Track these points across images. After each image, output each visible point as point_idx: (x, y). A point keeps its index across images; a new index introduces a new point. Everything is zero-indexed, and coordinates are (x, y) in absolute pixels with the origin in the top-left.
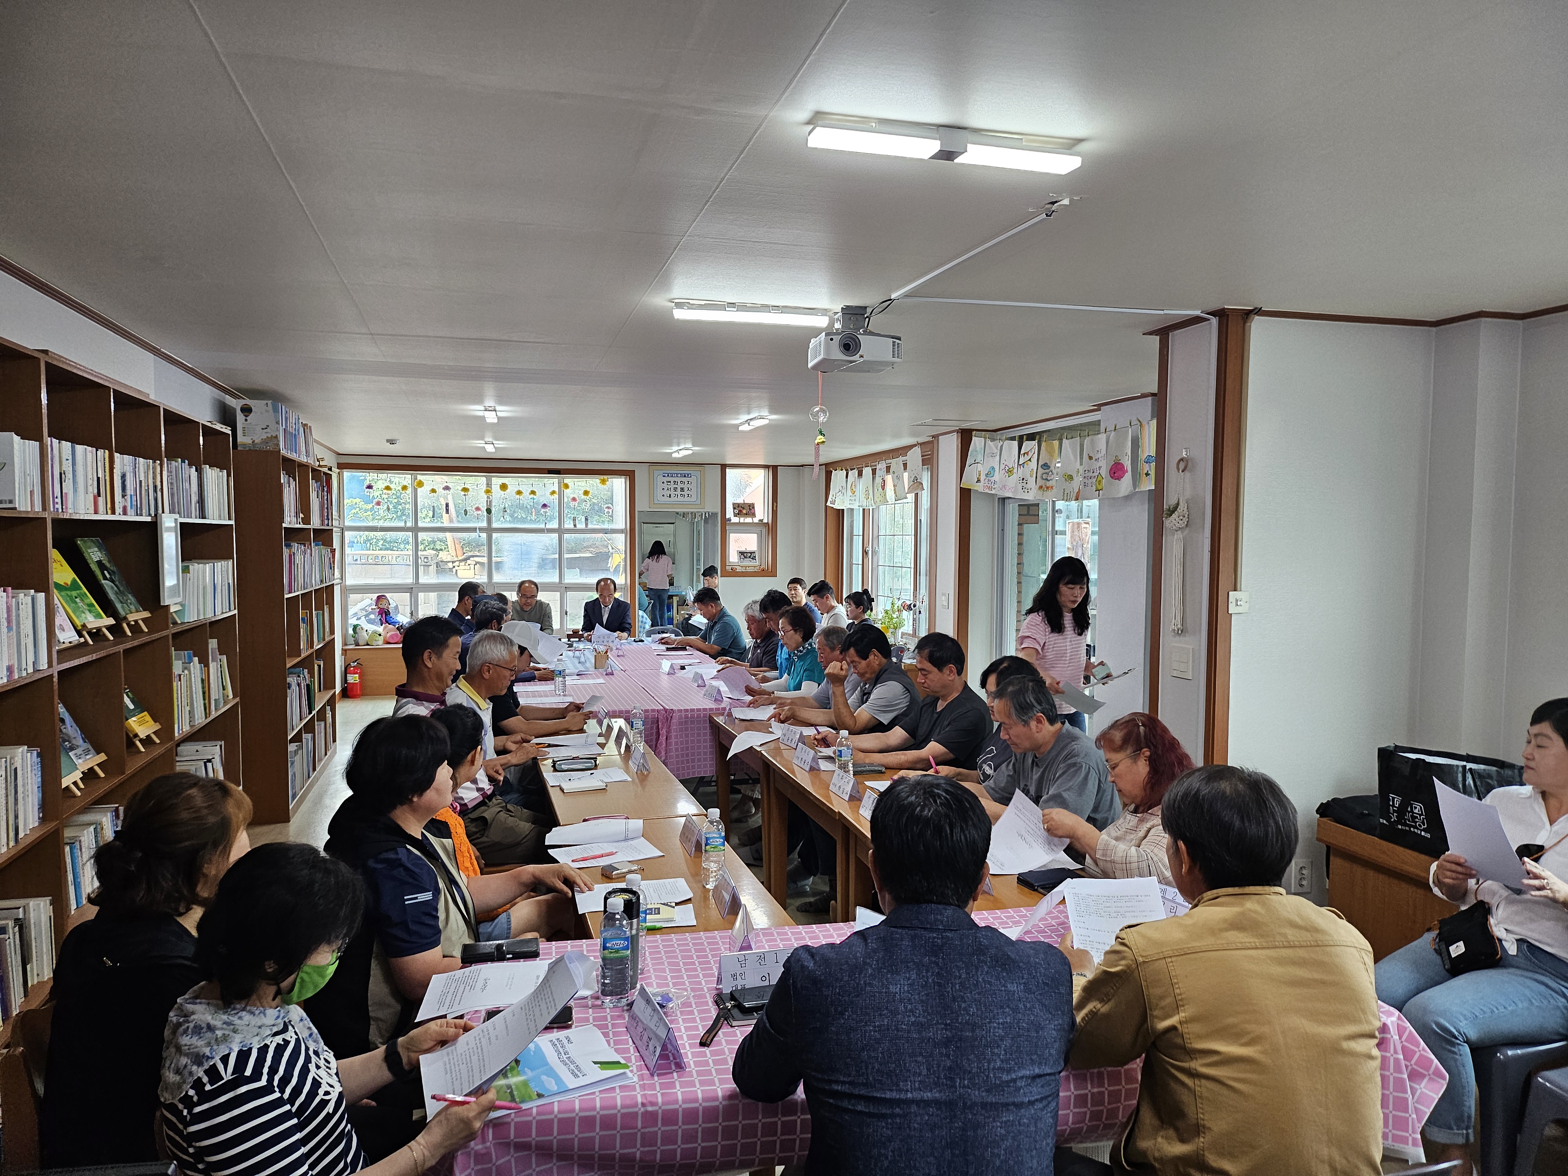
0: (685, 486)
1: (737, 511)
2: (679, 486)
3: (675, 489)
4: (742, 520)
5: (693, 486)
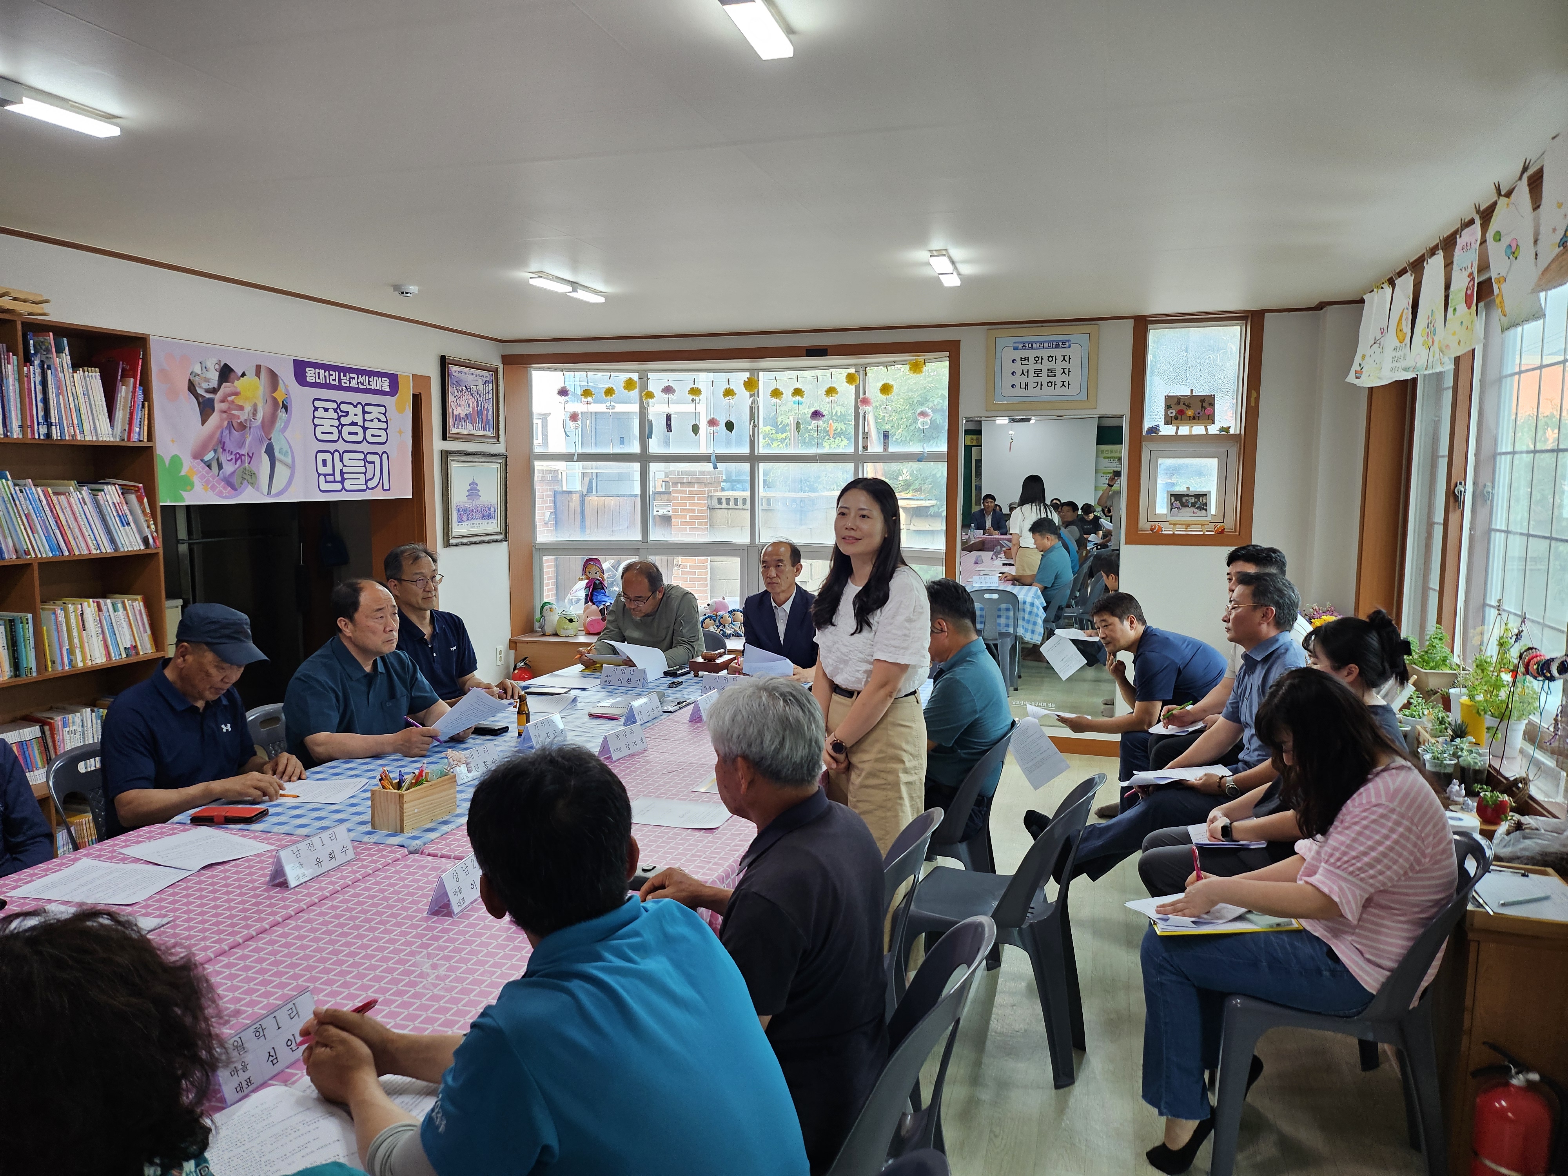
0: (1058, 366)
1: (1173, 413)
2: (1046, 365)
3: (1038, 373)
4: (1184, 430)
5: (1075, 365)
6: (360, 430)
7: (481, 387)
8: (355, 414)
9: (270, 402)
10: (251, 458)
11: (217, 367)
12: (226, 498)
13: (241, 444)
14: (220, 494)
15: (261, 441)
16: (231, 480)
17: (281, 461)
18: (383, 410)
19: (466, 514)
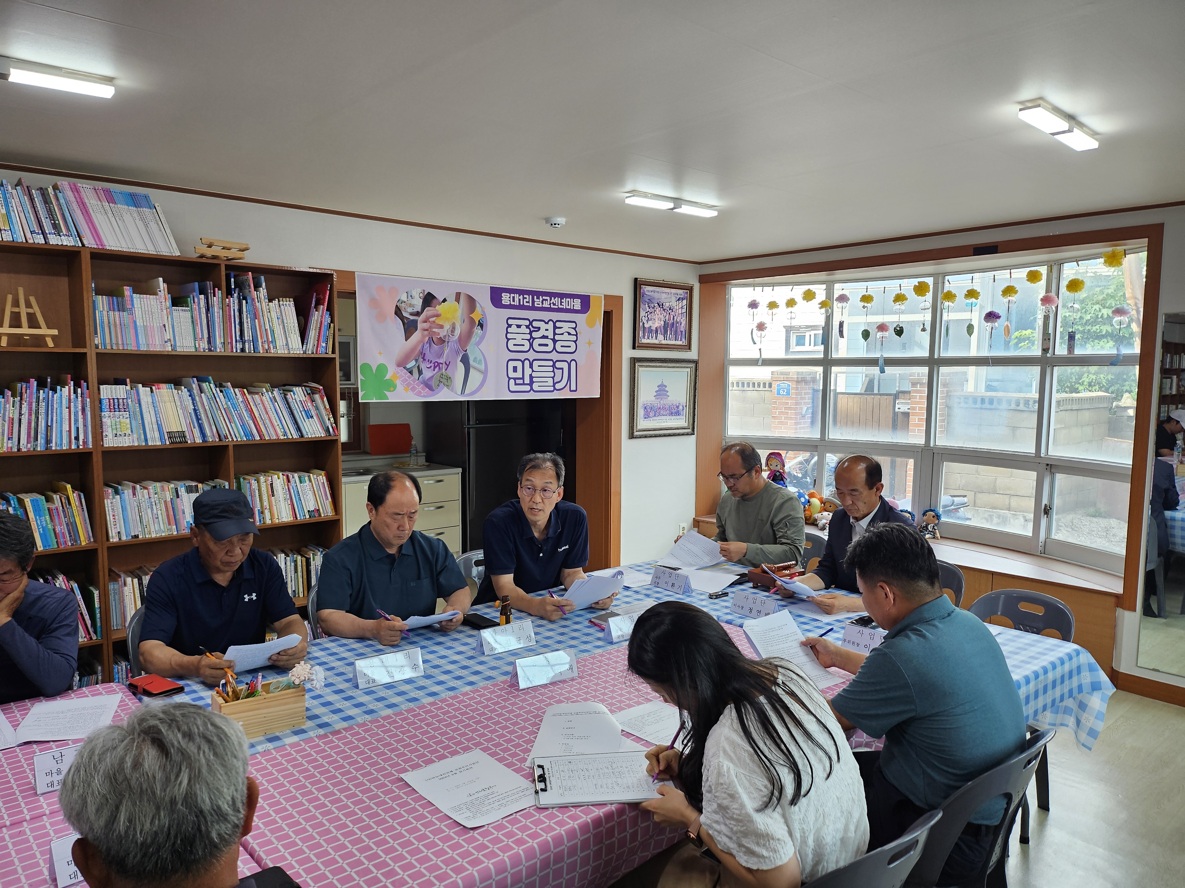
6: (550, 343)
7: (674, 303)
8: (546, 329)
9: (467, 321)
10: (448, 366)
11: (421, 295)
12: (424, 396)
13: (440, 355)
14: (419, 394)
15: (457, 353)
16: (429, 383)
17: (475, 368)
18: (574, 325)
19: (651, 411)
